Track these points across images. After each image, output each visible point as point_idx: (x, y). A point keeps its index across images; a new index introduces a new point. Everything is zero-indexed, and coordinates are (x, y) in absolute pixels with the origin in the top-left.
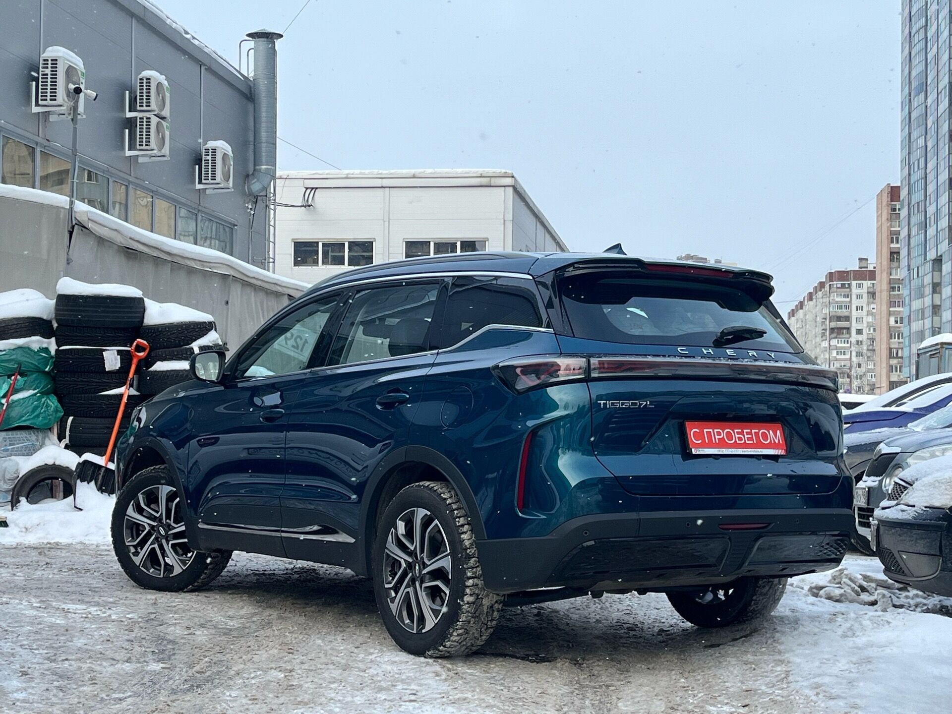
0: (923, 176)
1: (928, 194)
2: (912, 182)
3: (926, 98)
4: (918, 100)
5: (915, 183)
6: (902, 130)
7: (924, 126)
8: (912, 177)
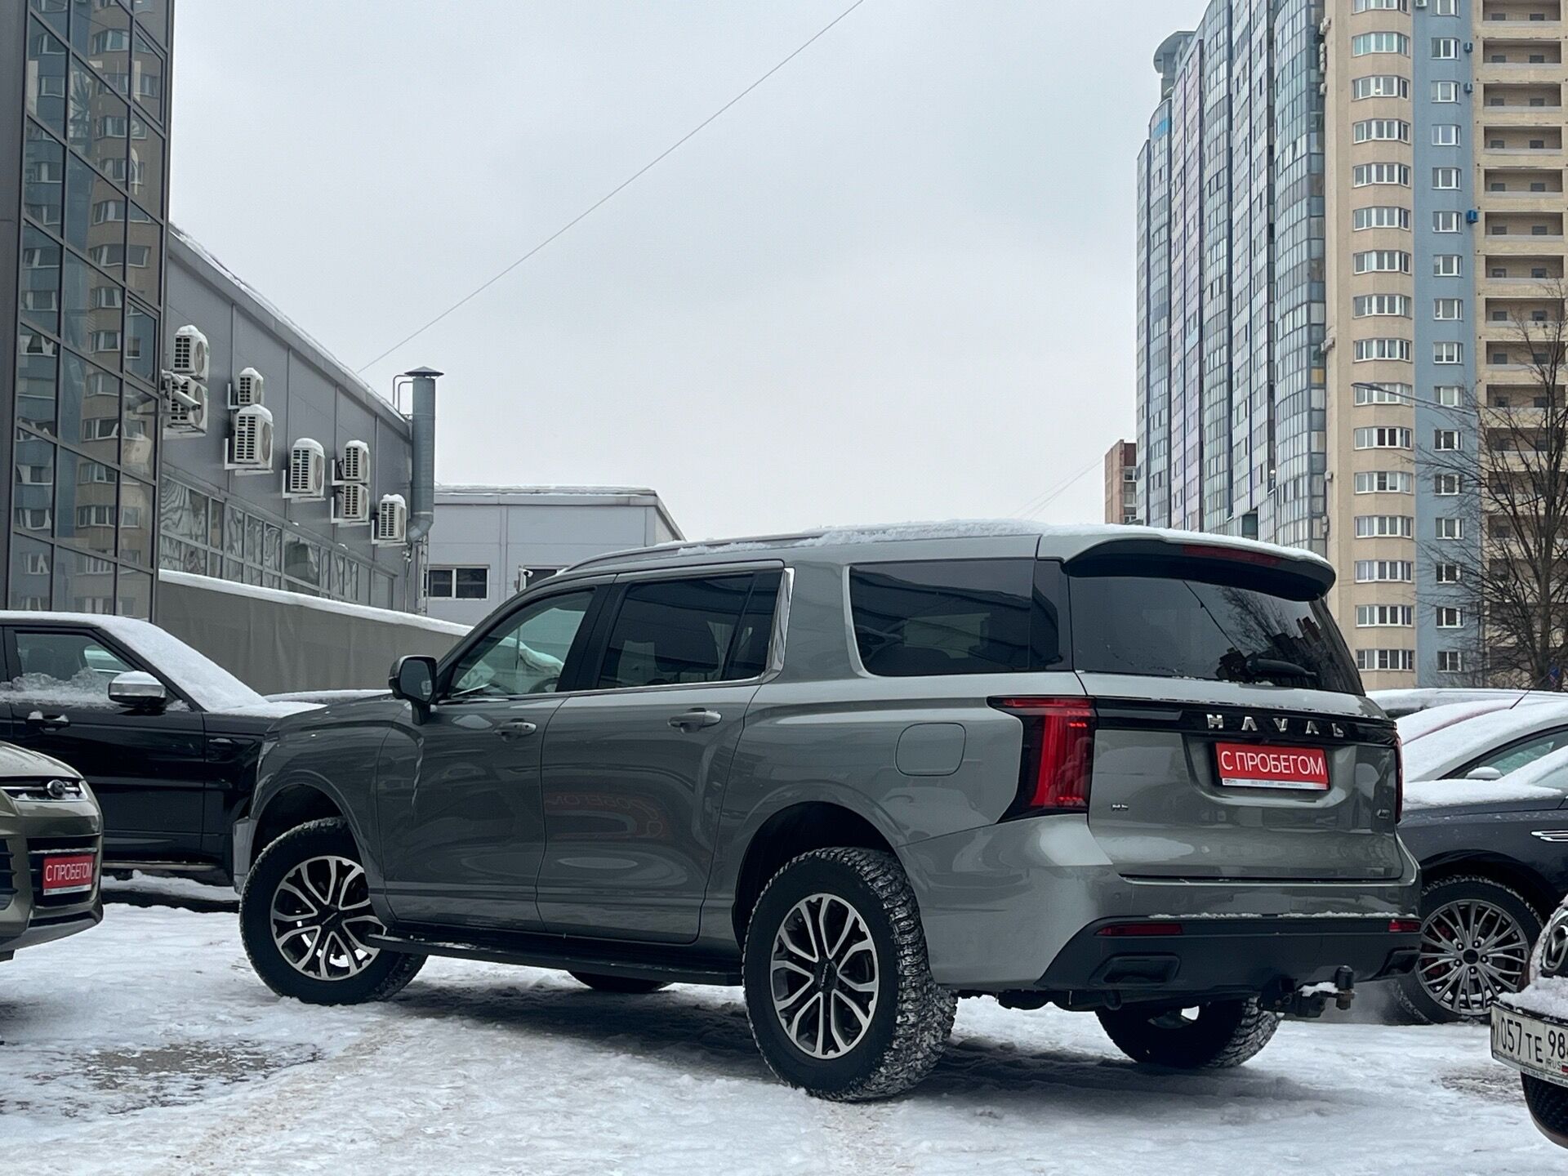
0: (1166, 436)
1: (1173, 462)
2: (1151, 443)
3: (1170, 326)
4: (1159, 328)
5: (1155, 445)
6: (1138, 368)
7: (1167, 365)
8: (1151, 436)
